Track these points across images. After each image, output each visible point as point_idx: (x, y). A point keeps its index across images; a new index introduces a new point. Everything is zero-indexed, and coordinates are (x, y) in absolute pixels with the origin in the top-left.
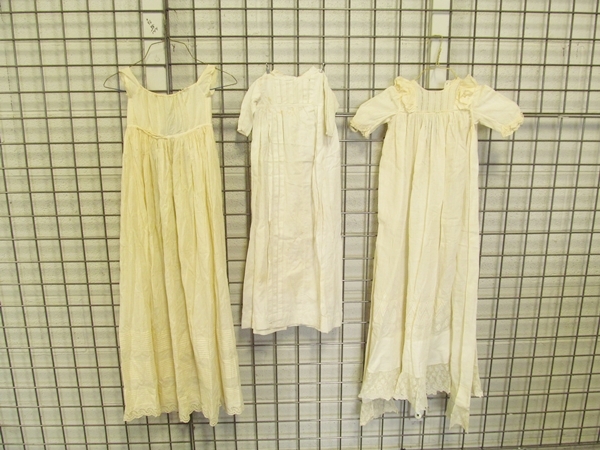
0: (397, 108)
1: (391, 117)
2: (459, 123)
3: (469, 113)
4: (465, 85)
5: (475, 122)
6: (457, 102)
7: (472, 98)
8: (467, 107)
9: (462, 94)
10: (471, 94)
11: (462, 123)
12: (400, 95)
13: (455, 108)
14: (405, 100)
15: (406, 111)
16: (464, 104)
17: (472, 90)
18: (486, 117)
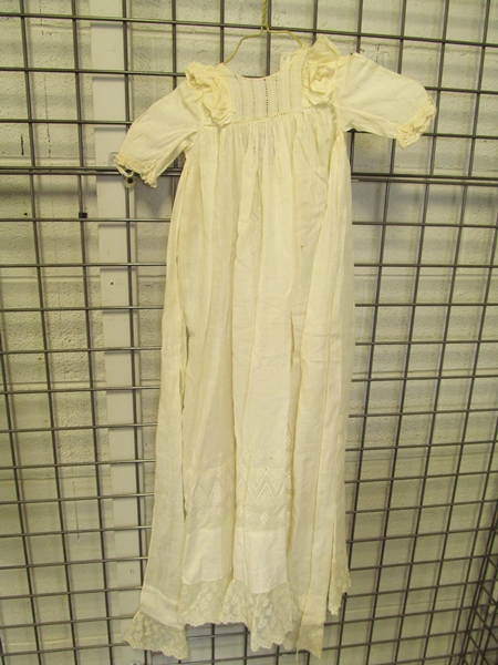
0: (199, 120)
1: (188, 138)
2: (315, 131)
3: (333, 111)
4: (316, 57)
5: (344, 128)
6: (306, 92)
7: (333, 80)
8: (325, 99)
9: (313, 73)
10: (330, 74)
11: (319, 132)
12: (199, 93)
13: (305, 103)
14: (209, 101)
15: (215, 123)
16: (319, 94)
17: (332, 65)
18: (362, 113)
